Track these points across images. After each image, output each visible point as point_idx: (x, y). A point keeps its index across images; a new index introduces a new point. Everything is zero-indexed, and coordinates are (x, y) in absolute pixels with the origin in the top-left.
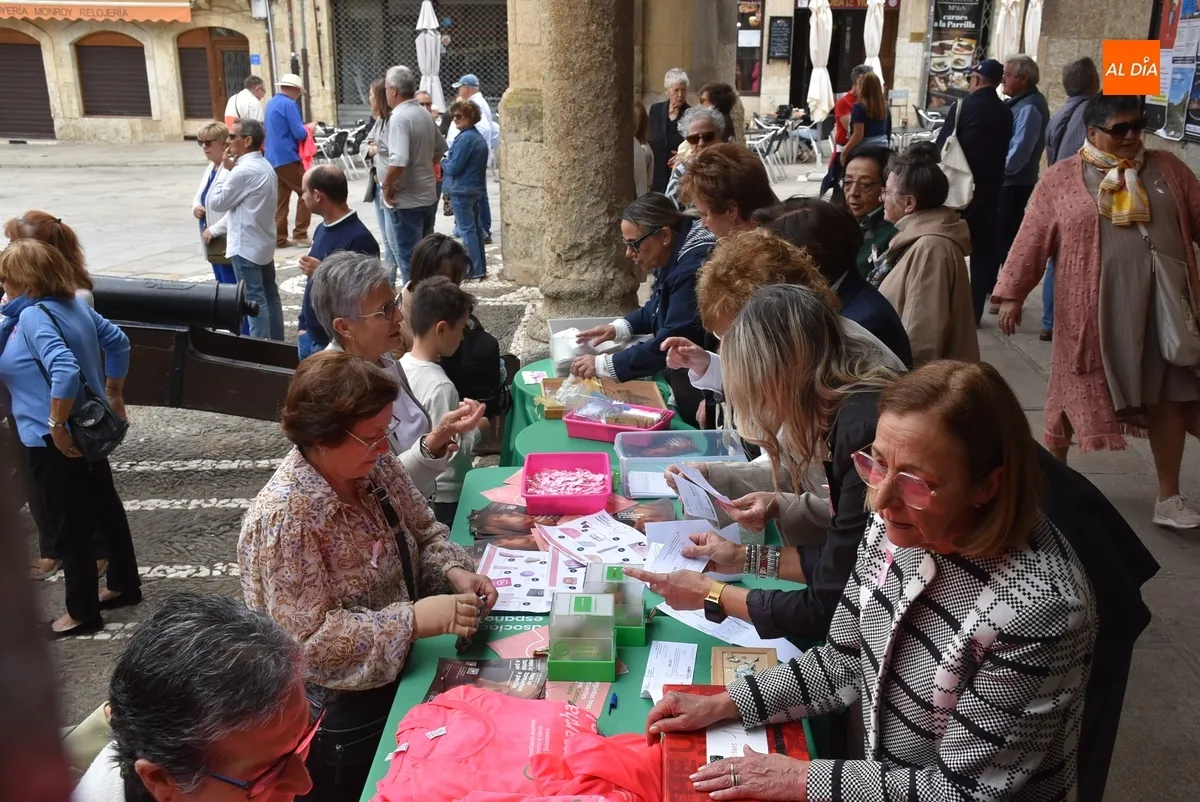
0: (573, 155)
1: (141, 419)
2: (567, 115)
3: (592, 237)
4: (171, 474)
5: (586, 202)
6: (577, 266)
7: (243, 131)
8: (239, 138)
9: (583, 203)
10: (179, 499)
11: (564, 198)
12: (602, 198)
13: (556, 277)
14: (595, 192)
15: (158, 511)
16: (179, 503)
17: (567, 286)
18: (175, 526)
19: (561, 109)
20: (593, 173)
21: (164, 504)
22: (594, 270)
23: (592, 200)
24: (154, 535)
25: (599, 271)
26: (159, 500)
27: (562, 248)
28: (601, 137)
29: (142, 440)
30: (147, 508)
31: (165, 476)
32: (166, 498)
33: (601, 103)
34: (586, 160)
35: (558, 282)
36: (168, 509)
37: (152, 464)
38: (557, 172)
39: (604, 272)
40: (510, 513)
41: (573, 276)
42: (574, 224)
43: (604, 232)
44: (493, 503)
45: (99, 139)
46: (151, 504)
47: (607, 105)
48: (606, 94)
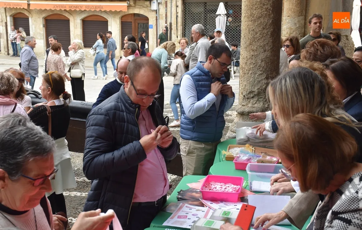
0: (252, 53)
1: (77, 161)
2: (250, 36)
3: (258, 89)
4: (84, 182)
5: (257, 74)
6: (252, 101)
7: (128, 46)
8: (127, 49)
9: (256, 74)
10: (84, 192)
11: (247, 71)
12: (264, 72)
13: (243, 105)
14: (261, 69)
15: (75, 196)
16: (85, 194)
17: (247, 109)
18: (81, 203)
19: (248, 34)
20: (260, 61)
21: (79, 194)
22: (259, 103)
23: (259, 73)
24: (72, 205)
25: (261, 104)
26: (77, 192)
27: (246, 93)
28: (264, 45)
29: (76, 169)
30: (71, 195)
31: (82, 183)
32: (80, 192)
33: (265, 31)
34: (257, 55)
35: (244, 107)
36: (80, 196)
37: (77, 178)
38: (245, 60)
39: (264, 104)
40: (197, 192)
41: (250, 105)
42: (251, 83)
43: (264, 87)
44: (190, 188)
45: (88, 57)
46: (73, 194)
47: (268, 32)
48: (267, 27)
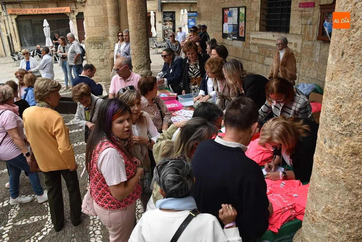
0: (139, 46)
3: (144, 63)
6: (141, 70)
9: (142, 56)
23: (143, 55)
27: (137, 66)
34: (142, 47)
38: (135, 50)
39: (146, 70)
42: (140, 61)
43: (146, 62)
